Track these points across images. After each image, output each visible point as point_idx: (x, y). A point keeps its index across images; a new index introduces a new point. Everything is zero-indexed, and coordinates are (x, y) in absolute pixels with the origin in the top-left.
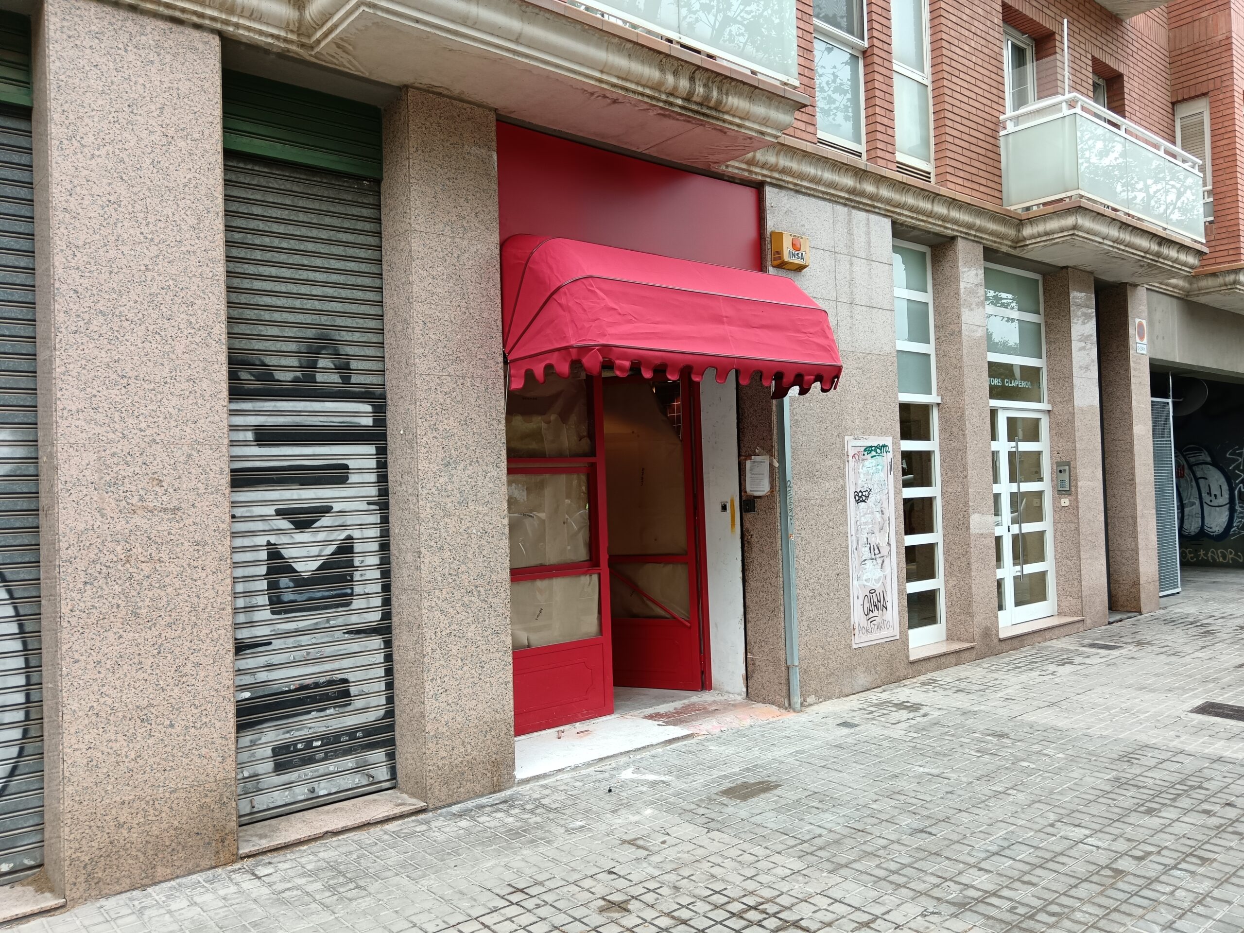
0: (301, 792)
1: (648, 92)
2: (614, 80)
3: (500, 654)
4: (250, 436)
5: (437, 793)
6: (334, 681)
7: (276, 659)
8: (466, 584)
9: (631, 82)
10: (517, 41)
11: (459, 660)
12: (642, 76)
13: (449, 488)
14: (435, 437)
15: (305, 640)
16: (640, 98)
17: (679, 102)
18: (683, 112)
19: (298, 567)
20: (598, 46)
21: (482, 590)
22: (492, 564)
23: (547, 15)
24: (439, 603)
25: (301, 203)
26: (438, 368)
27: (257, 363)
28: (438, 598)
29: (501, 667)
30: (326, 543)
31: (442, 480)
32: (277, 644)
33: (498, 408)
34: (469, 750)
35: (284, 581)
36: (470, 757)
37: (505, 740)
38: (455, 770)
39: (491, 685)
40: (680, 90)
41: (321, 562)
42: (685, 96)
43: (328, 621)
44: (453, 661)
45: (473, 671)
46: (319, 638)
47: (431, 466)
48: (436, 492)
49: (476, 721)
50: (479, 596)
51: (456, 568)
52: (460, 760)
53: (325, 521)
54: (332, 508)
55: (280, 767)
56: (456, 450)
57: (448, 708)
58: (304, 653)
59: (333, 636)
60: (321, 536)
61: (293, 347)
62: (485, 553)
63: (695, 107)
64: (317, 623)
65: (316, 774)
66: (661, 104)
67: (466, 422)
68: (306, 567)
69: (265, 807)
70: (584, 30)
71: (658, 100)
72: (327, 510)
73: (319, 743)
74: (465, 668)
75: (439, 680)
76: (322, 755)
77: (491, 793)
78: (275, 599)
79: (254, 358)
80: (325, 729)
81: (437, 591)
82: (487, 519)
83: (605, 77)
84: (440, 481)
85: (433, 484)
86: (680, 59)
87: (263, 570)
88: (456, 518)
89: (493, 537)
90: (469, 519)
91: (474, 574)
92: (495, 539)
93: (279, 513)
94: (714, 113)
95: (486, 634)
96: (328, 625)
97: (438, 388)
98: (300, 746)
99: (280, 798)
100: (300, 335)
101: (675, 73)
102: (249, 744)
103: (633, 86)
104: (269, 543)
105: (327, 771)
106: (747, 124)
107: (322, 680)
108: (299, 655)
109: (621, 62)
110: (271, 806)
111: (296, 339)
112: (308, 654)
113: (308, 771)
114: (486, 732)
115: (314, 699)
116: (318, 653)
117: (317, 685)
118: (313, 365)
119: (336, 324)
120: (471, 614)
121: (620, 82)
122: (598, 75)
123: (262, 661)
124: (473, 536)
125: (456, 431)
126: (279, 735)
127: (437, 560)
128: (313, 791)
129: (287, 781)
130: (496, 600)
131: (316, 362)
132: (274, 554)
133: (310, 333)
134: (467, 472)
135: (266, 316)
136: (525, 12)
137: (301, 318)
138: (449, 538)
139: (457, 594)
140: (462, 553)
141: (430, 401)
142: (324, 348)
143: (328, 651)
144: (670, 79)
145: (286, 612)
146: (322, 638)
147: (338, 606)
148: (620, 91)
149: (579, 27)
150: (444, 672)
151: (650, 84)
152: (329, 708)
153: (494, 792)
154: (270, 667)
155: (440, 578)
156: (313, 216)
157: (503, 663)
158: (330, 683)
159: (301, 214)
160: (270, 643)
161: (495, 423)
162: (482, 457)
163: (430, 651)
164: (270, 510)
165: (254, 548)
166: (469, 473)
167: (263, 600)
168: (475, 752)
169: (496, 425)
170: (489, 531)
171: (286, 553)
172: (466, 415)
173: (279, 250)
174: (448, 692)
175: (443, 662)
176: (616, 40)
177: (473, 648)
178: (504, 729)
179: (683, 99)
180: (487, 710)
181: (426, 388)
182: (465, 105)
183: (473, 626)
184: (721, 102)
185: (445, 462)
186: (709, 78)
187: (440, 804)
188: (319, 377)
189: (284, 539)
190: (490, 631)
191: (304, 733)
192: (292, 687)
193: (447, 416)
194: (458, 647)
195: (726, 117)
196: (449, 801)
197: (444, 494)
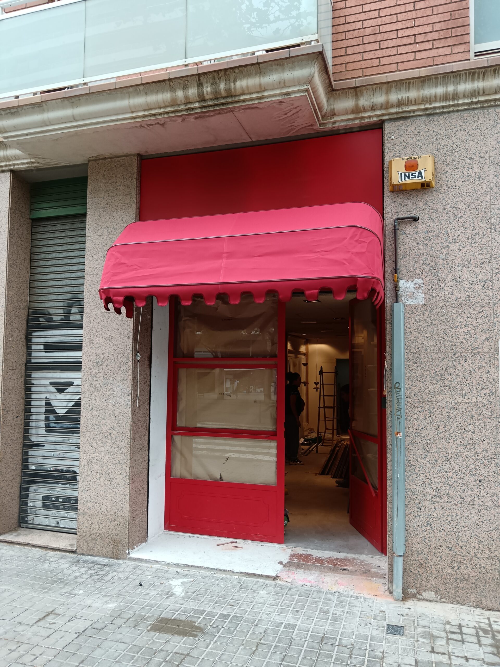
0: (53, 522)
1: (169, 109)
2: (142, 113)
3: (122, 476)
4: (42, 347)
5: (82, 545)
6: (70, 471)
7: (47, 454)
8: (105, 431)
9: (155, 109)
10: (75, 120)
11: (98, 474)
12: (157, 102)
13: (98, 376)
14: (92, 347)
15: (58, 447)
16: (166, 116)
17: (196, 105)
18: (204, 110)
19: (58, 411)
20: (122, 98)
21: (114, 436)
22: (120, 422)
23: (84, 97)
24: (89, 439)
25: (69, 234)
26: (95, 309)
27: (47, 313)
28: (89, 436)
29: (123, 484)
30: (70, 400)
31: (94, 371)
32: (47, 446)
33: (129, 329)
34: (101, 528)
35: (52, 417)
36: (102, 532)
37: (122, 529)
38: (92, 536)
39: (116, 494)
40: (190, 97)
41: (67, 410)
42: (198, 99)
43: (69, 440)
44: (95, 474)
45: (106, 482)
46: (65, 447)
47: (89, 363)
48: (91, 378)
49: (106, 512)
50: (111, 439)
51: (99, 421)
52: (96, 531)
53: (70, 389)
54: (73, 383)
55: (45, 506)
56: (103, 354)
57: (90, 499)
58: (58, 453)
59: (70, 448)
60: (68, 397)
61: (61, 304)
62: (116, 415)
63: (211, 103)
64: (64, 440)
65: (59, 515)
66: (184, 113)
67: (110, 338)
68: (61, 411)
69: (38, 523)
70: (109, 94)
71: (181, 111)
72: (71, 384)
73: (61, 500)
74: (101, 479)
75: (86, 482)
76: (62, 507)
77: (112, 558)
78: (47, 425)
79: (45, 311)
80: (64, 494)
81: (88, 433)
82: (119, 395)
83: (135, 115)
84: (93, 372)
85: (89, 373)
86: (183, 77)
87: (43, 410)
88: (101, 393)
89: (121, 406)
90: (108, 394)
91: (109, 426)
92: (123, 407)
93: (52, 384)
94: (230, 100)
95: (114, 462)
96: (68, 442)
97: (95, 320)
98: (53, 499)
99: (45, 521)
100: (65, 298)
101: (185, 88)
102: (33, 491)
103: (156, 111)
104: (46, 398)
105: (64, 516)
106: (266, 94)
107: (65, 469)
108: (56, 454)
109: (140, 100)
110: (40, 524)
111: (63, 300)
112: (59, 454)
113: (56, 513)
114: (112, 520)
115: (60, 478)
116: (64, 455)
117: (62, 471)
118: (69, 312)
119: (81, 290)
120: (106, 449)
121: (146, 113)
122: (129, 115)
123: (41, 453)
124: (110, 404)
125: (103, 344)
126: (45, 491)
127: (89, 415)
128: (58, 523)
129: (47, 514)
130: (122, 444)
131: (71, 310)
132: (48, 404)
133: (69, 296)
134: (108, 367)
135: (51, 290)
136: (73, 102)
137: (65, 290)
138: (96, 404)
139: (99, 437)
140: (103, 413)
141: (90, 328)
142: (74, 303)
143: (68, 455)
144: (180, 94)
145: (51, 432)
146: (66, 448)
147: (73, 433)
148: (150, 118)
149: (105, 94)
150: (90, 479)
151: (167, 104)
152: (67, 484)
153: (114, 558)
154: (44, 457)
155: (90, 426)
156: (73, 239)
157: (124, 482)
158: (68, 471)
159: (68, 239)
160: (44, 446)
161: (126, 338)
162: (117, 359)
163: (83, 465)
164: (48, 382)
165: (41, 400)
166: (110, 367)
167: (43, 425)
168: (104, 530)
169: (126, 340)
170: (119, 402)
171: (53, 403)
172: (109, 334)
173: (58, 258)
174: (91, 491)
175: (89, 473)
176: (131, 89)
177: (106, 469)
178: (122, 522)
179: (199, 102)
180: (113, 507)
181: (88, 320)
182: (119, 159)
183: (107, 456)
184: (230, 90)
185: (96, 361)
186: (214, 77)
187: (83, 552)
188: (72, 318)
189: (52, 397)
190: (116, 461)
191: (55, 493)
192: (52, 469)
193: (99, 335)
194: (98, 466)
195: (242, 97)
196: (88, 553)
197: (95, 379)
